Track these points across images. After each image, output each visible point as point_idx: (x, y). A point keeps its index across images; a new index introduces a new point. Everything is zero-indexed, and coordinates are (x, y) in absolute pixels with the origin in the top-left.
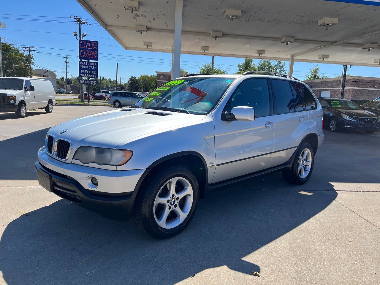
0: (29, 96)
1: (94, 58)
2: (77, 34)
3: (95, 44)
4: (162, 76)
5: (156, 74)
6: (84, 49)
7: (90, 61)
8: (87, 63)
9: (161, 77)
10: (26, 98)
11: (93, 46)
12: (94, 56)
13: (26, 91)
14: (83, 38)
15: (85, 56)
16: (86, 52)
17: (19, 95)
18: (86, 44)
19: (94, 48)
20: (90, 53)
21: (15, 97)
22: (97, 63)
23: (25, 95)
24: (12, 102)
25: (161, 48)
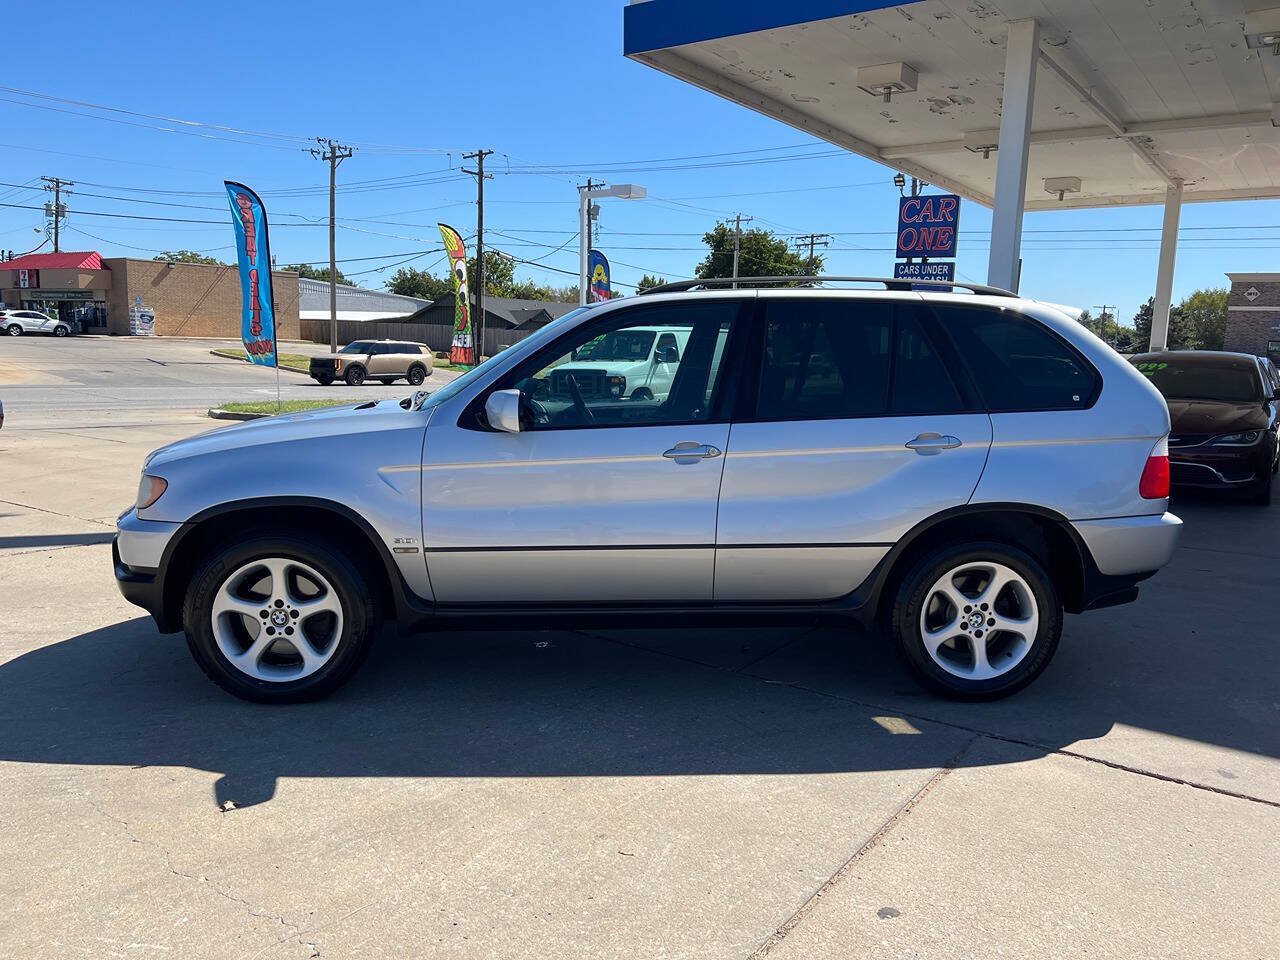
0: (665, 377)
1: (941, 248)
2: (903, 181)
3: (948, 205)
4: (1253, 290)
5: (1227, 286)
6: (913, 225)
7: (931, 260)
8: (920, 269)
9: (1250, 294)
10: (653, 381)
11: (942, 211)
12: (942, 244)
13: (656, 362)
14: (920, 189)
15: (917, 245)
16: (919, 233)
17: (637, 373)
18: (922, 207)
19: (945, 219)
20: (932, 236)
21: (622, 380)
22: (951, 266)
23: (652, 373)
24: (615, 390)
25: (1131, 193)
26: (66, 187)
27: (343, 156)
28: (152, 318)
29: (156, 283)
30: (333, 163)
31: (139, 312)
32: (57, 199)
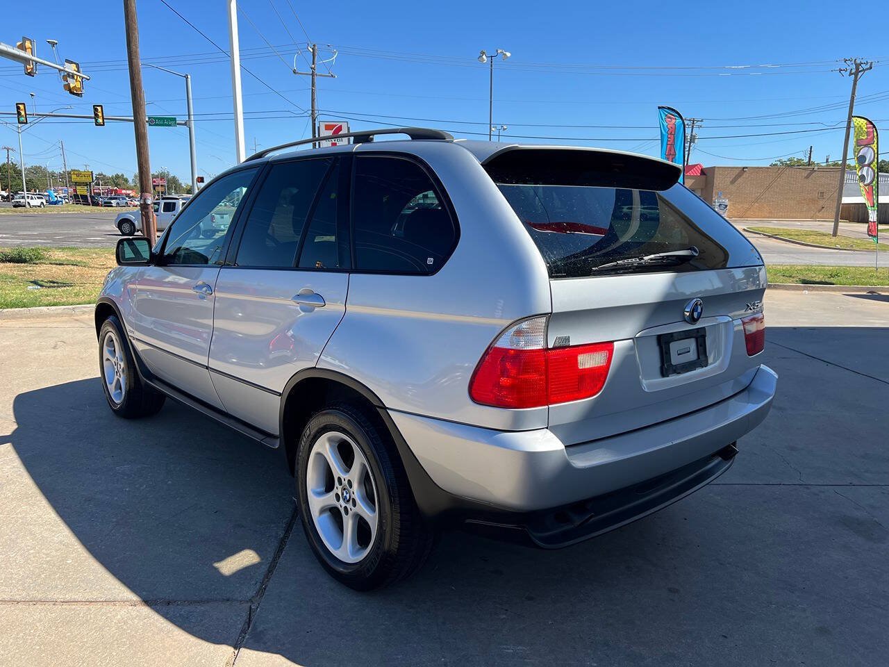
26: (699, 123)
27: (864, 70)
28: (726, 206)
29: (733, 182)
30: (856, 77)
31: (718, 202)
32: (692, 132)
